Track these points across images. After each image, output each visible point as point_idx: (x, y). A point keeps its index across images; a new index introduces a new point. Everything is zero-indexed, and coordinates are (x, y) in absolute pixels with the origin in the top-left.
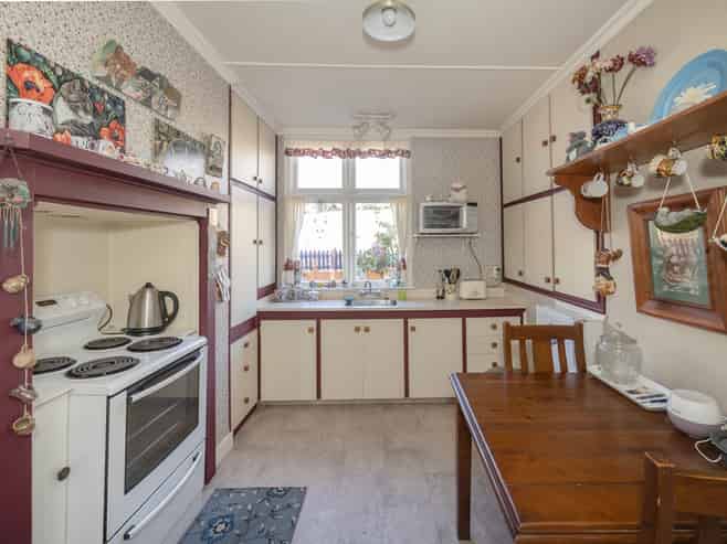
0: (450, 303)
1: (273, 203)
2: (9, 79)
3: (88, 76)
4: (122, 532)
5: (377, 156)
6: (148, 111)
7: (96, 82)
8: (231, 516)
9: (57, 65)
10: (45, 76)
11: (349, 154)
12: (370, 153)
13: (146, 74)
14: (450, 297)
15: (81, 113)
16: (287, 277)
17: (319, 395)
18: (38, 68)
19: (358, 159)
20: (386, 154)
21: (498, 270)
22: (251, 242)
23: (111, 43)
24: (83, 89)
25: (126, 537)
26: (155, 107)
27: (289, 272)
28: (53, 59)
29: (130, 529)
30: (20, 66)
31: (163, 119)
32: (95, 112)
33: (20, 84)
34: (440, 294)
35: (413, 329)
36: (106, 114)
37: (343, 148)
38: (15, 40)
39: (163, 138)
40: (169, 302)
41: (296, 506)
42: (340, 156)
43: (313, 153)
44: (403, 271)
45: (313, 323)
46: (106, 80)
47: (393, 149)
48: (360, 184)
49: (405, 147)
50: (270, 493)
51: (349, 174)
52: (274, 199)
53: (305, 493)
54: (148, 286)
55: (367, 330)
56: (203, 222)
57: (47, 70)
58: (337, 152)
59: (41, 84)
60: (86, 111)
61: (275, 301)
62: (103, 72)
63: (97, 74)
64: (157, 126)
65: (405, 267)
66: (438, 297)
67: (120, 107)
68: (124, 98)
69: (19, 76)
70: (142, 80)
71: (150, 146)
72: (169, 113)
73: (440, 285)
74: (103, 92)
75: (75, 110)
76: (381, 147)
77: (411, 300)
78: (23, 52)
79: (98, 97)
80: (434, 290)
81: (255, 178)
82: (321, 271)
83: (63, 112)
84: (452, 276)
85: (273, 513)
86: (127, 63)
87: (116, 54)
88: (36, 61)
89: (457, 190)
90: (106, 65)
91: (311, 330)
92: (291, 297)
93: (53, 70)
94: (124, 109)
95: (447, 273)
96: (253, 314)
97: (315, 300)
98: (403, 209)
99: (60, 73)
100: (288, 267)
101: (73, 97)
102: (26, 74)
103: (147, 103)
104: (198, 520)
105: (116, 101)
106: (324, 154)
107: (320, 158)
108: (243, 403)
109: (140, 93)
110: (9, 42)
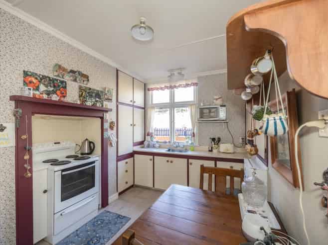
0: (215, 154)
1: (144, 110)
2: (24, 82)
3: (51, 76)
4: (60, 213)
5: (182, 87)
6: (76, 83)
7: (55, 77)
8: (104, 220)
9: (40, 75)
10: (36, 78)
11: (171, 87)
12: (179, 86)
13: (72, 72)
14: (215, 151)
15: (49, 87)
16: (148, 138)
17: (154, 186)
18: (34, 77)
19: (175, 89)
20: (187, 85)
21: (243, 139)
22: (130, 125)
23: (56, 65)
24: (50, 80)
25: (61, 215)
26: (79, 81)
27: (148, 137)
28: (38, 73)
29: (63, 213)
30: (27, 77)
31: (82, 85)
32: (54, 86)
33: (27, 82)
34: (210, 149)
35: (191, 164)
36: (59, 86)
37: (169, 85)
38: (26, 70)
39: (83, 91)
40: (92, 145)
41: (124, 223)
42: (168, 89)
43: (157, 89)
44: (193, 138)
45: (152, 157)
46: (58, 76)
47: (190, 83)
48: (176, 100)
49: (195, 81)
50: (119, 216)
51: (172, 96)
52: (144, 108)
53: (129, 220)
54: (87, 139)
55: (172, 162)
56: (102, 118)
57: (37, 77)
58: (166, 87)
59: (35, 81)
60: (51, 87)
61: (143, 147)
62: (56, 74)
63: (54, 75)
64: (80, 88)
65: (194, 136)
66: (209, 151)
67: (64, 84)
68: (66, 81)
69: (28, 80)
70: (71, 74)
71: (78, 94)
72: (85, 82)
73: (210, 145)
74: (57, 80)
75: (47, 86)
76: (184, 83)
77: (196, 151)
78: (28, 73)
79: (55, 82)
80: (208, 147)
81: (131, 101)
82: (180, 136)
83: (42, 88)
84: (216, 141)
85: (115, 224)
86: (64, 70)
87: (59, 67)
88: (33, 75)
89: (217, 99)
90: (57, 71)
91: (151, 160)
92: (148, 146)
93: (39, 76)
94: (66, 84)
95: (213, 139)
96: (131, 152)
97: (157, 148)
98: (194, 110)
99: (41, 77)
100: (148, 135)
101: (46, 83)
102: (30, 79)
103: (75, 80)
104: (95, 218)
105: (62, 82)
106: (162, 89)
107: (160, 90)
108: (125, 183)
109: (72, 78)
110: (24, 71)
